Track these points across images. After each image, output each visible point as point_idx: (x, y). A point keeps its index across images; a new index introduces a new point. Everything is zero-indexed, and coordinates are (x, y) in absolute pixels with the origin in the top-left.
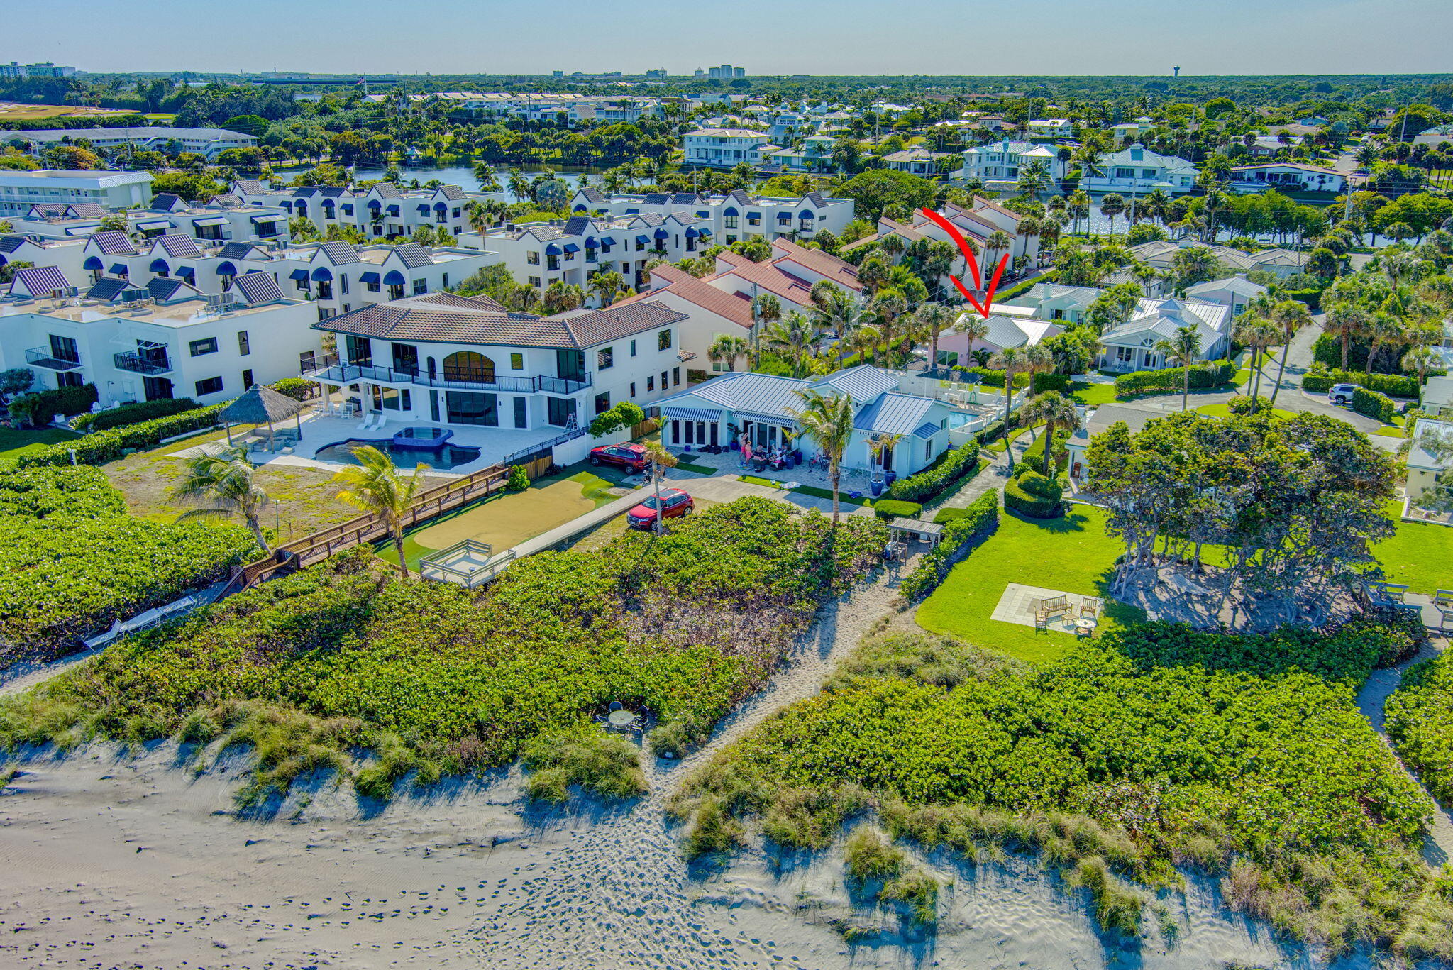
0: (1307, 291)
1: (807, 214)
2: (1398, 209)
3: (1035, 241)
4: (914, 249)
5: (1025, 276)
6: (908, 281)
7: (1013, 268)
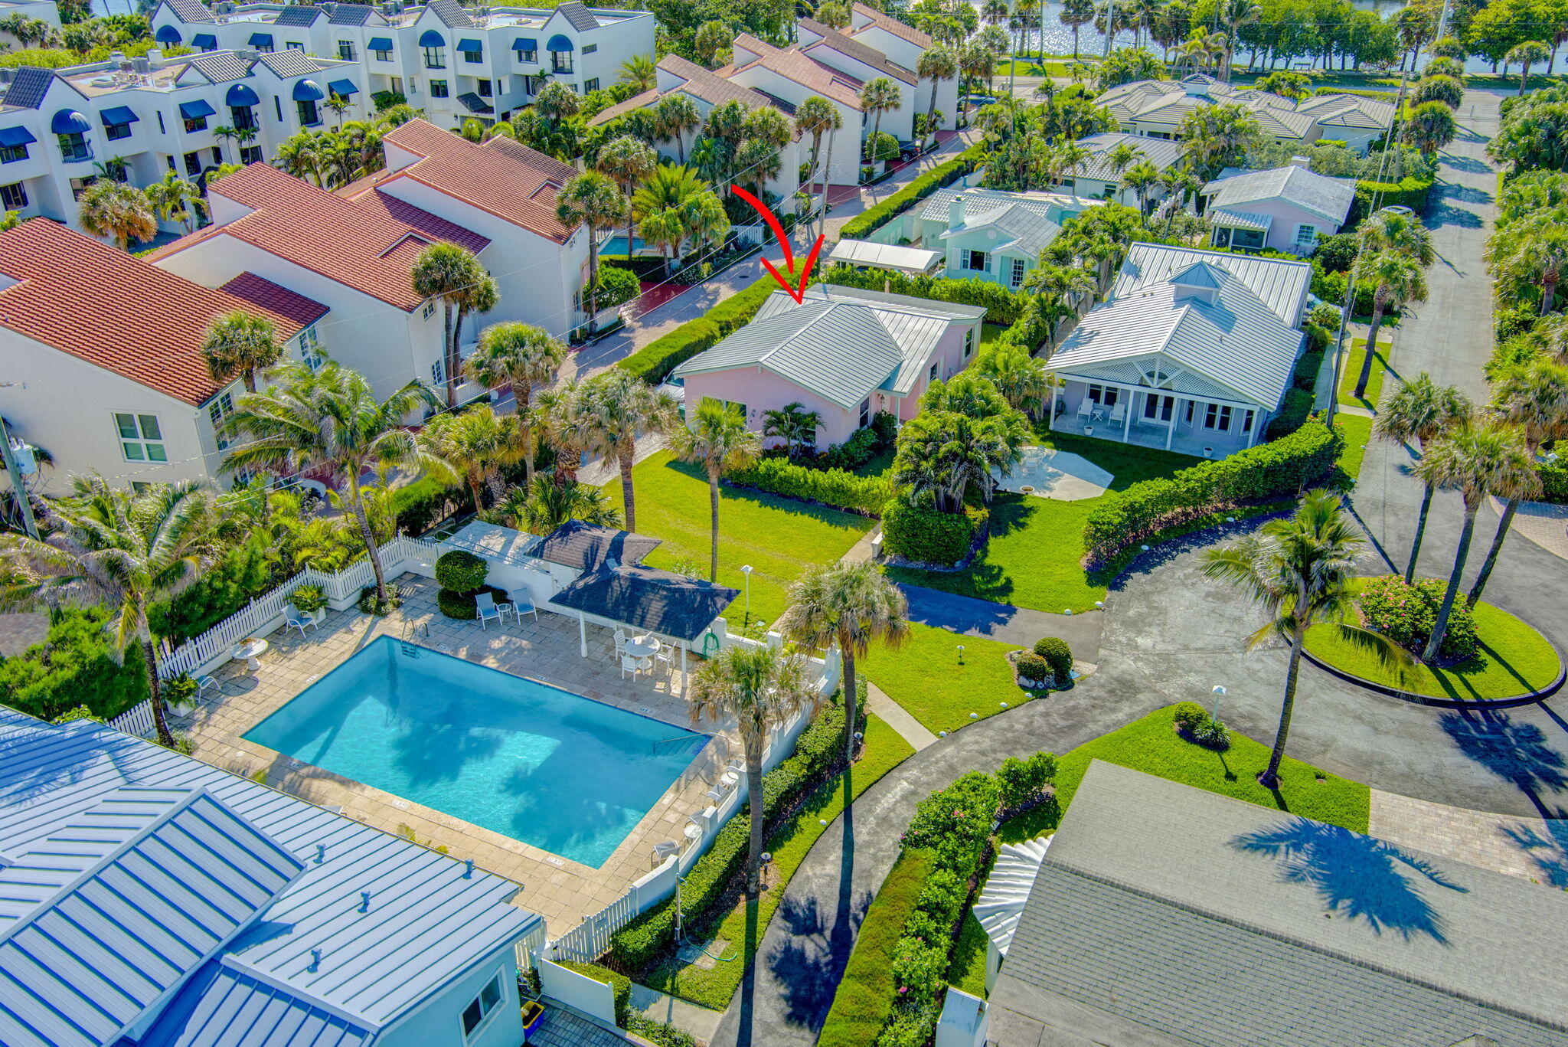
0: (1410, 184)
1: (560, 43)
2: (1507, 13)
3: (948, 90)
4: (715, 123)
5: (934, 148)
6: (690, 199)
7: (914, 136)
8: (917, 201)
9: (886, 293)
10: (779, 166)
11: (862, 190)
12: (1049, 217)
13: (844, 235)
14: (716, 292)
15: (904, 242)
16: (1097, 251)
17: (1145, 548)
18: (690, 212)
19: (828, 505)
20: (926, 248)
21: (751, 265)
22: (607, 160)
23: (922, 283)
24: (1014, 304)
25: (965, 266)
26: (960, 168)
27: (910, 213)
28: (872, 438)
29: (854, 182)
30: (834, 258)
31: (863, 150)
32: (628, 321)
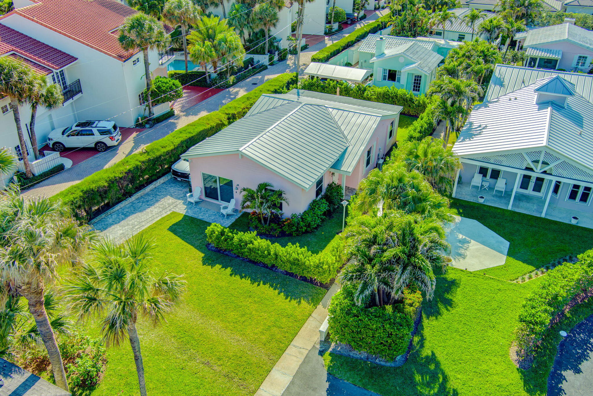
6: (221, 37)
7: (353, 11)
8: (355, 42)
9: (337, 96)
10: (277, 20)
11: (326, 38)
12: (433, 50)
13: (314, 60)
14: (237, 93)
15: (348, 65)
16: (476, 69)
17: (563, 334)
18: (220, 44)
19: (287, 273)
20: (361, 68)
21: (260, 77)
22: (168, 12)
23: (360, 89)
24: (416, 103)
25: (385, 79)
26: (378, 25)
27: (352, 49)
28: (324, 207)
29: (322, 34)
30: (307, 74)
31: (327, 18)
32: (176, 112)
